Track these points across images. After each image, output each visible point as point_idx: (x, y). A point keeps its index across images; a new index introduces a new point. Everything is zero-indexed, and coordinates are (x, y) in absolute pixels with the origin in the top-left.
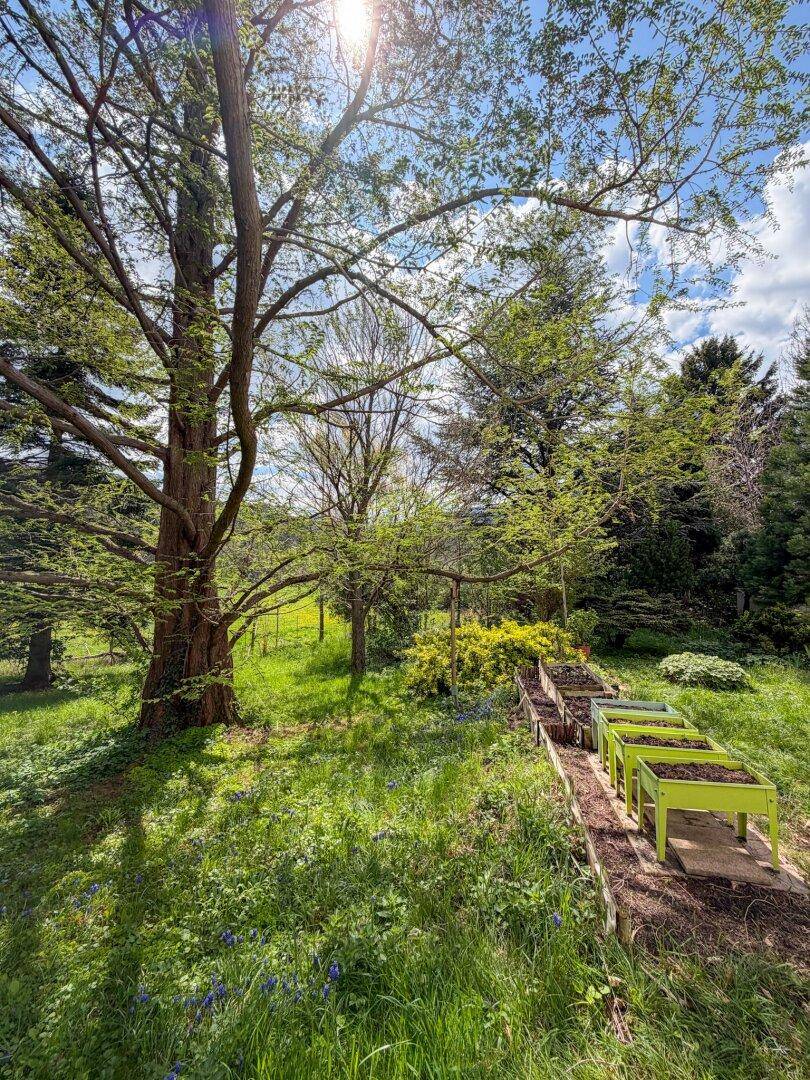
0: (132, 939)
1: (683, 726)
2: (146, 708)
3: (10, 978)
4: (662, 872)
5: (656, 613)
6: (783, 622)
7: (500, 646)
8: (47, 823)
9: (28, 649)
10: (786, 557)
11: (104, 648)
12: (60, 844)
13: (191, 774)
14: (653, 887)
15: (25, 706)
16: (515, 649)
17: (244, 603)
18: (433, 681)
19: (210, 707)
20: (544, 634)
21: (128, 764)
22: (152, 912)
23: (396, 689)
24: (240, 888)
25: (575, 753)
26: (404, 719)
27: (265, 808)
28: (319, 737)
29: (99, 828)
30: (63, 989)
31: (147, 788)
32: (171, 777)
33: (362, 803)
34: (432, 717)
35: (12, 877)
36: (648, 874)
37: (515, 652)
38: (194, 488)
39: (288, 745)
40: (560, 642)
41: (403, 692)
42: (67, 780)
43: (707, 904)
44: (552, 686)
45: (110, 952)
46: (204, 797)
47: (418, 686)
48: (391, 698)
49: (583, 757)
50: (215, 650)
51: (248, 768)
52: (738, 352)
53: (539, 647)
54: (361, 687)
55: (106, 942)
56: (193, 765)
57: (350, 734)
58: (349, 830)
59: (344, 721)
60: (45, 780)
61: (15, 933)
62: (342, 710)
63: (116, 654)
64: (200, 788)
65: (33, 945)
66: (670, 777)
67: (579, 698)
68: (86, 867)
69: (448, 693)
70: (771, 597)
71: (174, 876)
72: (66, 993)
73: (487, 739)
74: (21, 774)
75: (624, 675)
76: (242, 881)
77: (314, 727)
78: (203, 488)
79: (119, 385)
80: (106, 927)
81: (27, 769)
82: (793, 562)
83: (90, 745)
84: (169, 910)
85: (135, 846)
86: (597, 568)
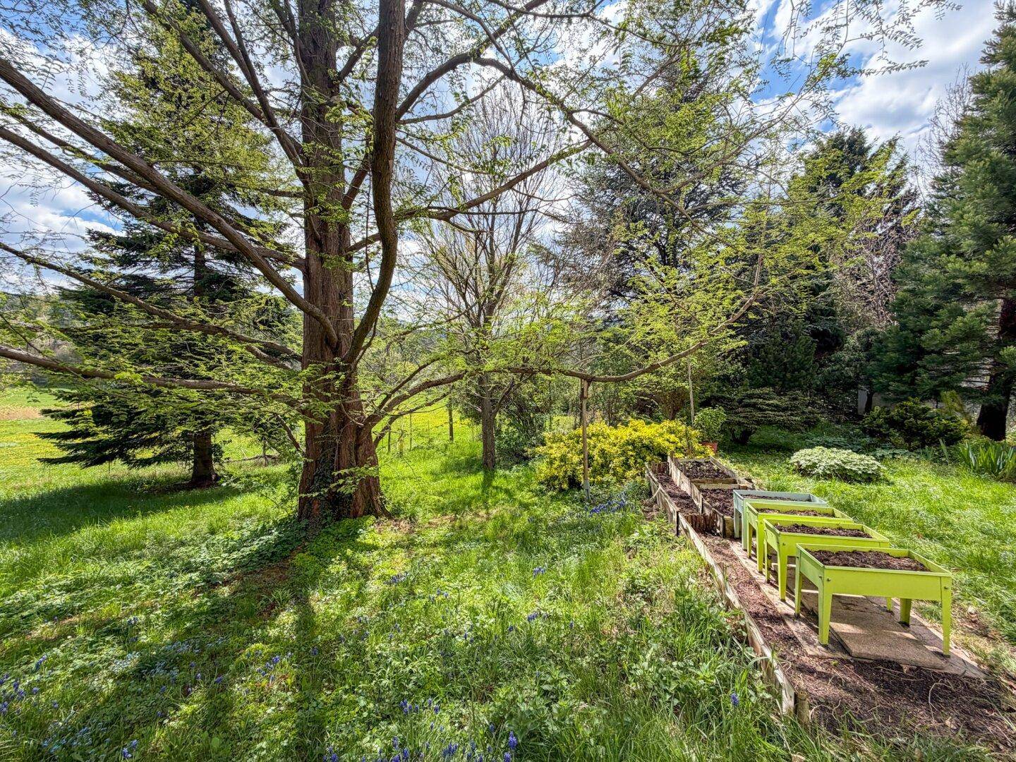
0: (314, 704)
1: (833, 515)
2: (303, 502)
3: (210, 735)
4: (826, 655)
5: (785, 410)
6: (916, 417)
7: (628, 443)
8: (226, 602)
9: (192, 452)
10: (921, 352)
11: (258, 450)
12: (240, 620)
13: (348, 560)
14: (820, 669)
15: (194, 502)
16: (643, 446)
17: (385, 406)
18: (564, 477)
19: (360, 501)
20: (671, 431)
21: (292, 551)
22: (329, 681)
23: (528, 484)
24: (407, 661)
25: (717, 542)
26: (539, 511)
27: (419, 591)
28: (461, 527)
29: (273, 607)
30: (258, 746)
31: (311, 572)
32: (332, 562)
33: (510, 586)
34: (566, 509)
35: (202, 647)
36: (812, 656)
37: (643, 449)
38: (333, 296)
39: (433, 535)
40: (688, 439)
41: (535, 486)
42: (239, 565)
43: (880, 687)
44: (686, 480)
45: (296, 715)
46: (362, 580)
47: (550, 482)
48: (524, 493)
49: (727, 546)
50: (361, 450)
51: (400, 555)
52: (866, 146)
53: (667, 444)
54: (494, 484)
55: (290, 705)
56: (349, 552)
57: (490, 524)
58: (501, 611)
59: (483, 513)
60: (220, 565)
61: (210, 696)
62: (479, 504)
63: (269, 456)
64: (358, 572)
65: (227, 707)
66: (834, 564)
67: (715, 490)
68: (265, 640)
69: (580, 488)
70: (904, 393)
71: (344, 649)
72: (261, 749)
73: (625, 529)
74: (199, 560)
75: (754, 469)
76: (408, 655)
77: (455, 519)
78: (341, 297)
79: (253, 205)
80: (289, 693)
81: (204, 555)
82: (927, 357)
83: (256, 535)
84: (344, 679)
85: (305, 622)
86: (724, 368)
